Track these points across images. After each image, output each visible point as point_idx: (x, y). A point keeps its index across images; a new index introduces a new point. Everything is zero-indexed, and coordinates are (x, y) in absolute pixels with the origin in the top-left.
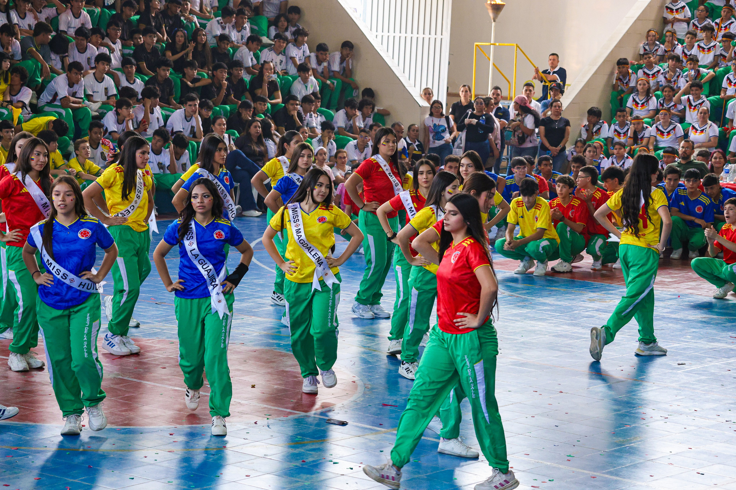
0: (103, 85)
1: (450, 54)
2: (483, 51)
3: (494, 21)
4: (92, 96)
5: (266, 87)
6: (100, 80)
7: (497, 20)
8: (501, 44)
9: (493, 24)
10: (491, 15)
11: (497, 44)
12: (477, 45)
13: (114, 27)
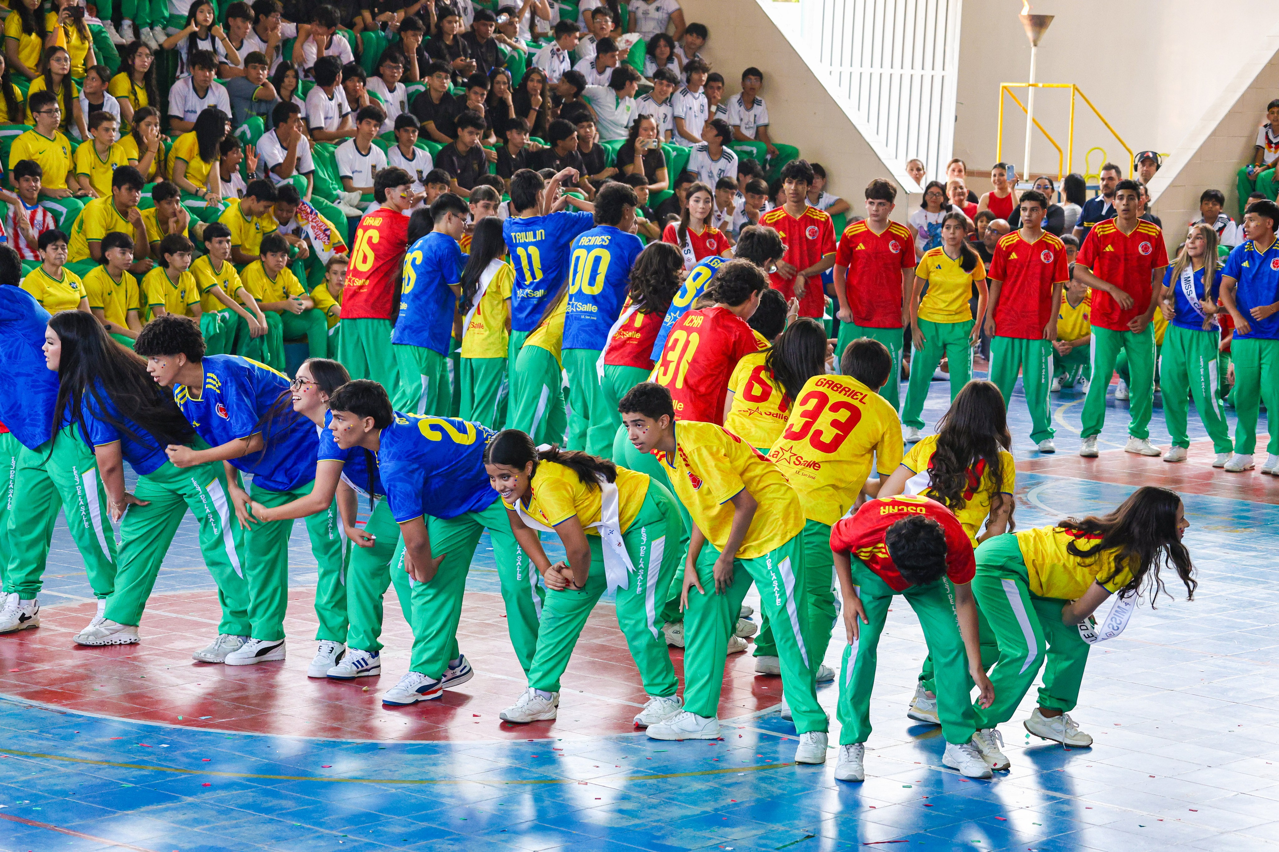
0: (369, 160)
1: (959, 103)
2: (1015, 98)
3: (1035, 45)
4: (351, 178)
5: (640, 160)
6: (364, 151)
7: (1040, 43)
8: (1046, 85)
9: (1034, 50)
10: (1030, 34)
11: (1040, 85)
12: (1005, 87)
13: (389, 63)
